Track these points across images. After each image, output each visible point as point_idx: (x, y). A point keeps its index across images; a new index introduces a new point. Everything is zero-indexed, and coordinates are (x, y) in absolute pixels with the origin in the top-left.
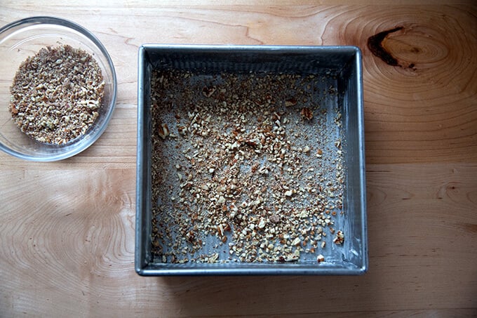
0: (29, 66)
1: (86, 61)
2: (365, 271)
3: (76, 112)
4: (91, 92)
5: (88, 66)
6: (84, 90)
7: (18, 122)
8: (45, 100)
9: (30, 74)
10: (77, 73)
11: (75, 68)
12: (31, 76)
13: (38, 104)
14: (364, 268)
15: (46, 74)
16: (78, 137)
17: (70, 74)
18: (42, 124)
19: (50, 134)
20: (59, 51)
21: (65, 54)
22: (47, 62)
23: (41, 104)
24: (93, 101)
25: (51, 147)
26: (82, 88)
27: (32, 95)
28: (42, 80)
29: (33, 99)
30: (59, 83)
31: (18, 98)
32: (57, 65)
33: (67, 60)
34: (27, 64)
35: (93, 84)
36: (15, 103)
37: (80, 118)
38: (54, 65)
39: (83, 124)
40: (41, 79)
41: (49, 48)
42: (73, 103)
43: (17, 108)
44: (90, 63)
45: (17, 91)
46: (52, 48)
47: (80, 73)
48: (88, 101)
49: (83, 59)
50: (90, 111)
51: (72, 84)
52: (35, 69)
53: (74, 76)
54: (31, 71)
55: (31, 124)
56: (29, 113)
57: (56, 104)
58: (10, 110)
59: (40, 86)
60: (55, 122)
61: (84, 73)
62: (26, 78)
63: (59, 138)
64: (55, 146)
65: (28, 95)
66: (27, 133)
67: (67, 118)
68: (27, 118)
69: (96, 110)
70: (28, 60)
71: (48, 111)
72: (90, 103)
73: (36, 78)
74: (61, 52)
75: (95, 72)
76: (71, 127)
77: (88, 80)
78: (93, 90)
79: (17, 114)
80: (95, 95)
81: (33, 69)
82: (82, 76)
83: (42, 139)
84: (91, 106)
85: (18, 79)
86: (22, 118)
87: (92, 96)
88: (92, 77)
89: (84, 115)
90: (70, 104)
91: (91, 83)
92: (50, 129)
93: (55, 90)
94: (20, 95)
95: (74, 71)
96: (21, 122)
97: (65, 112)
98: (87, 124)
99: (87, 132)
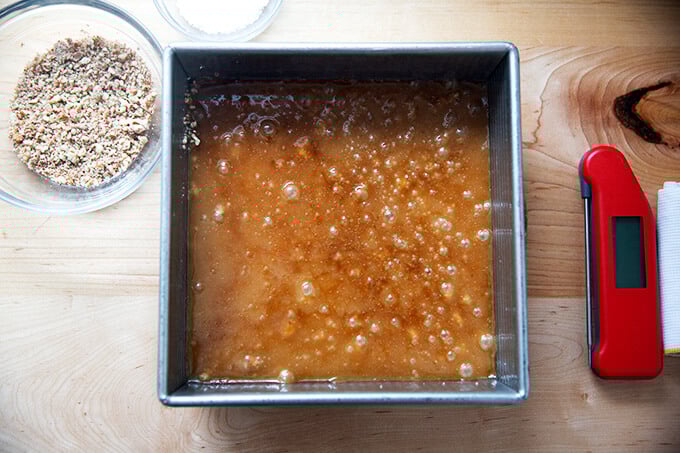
0: (40, 69)
1: (127, 59)
2: (524, 397)
3: (113, 138)
4: (136, 106)
5: (131, 67)
6: (124, 103)
7: (24, 153)
8: (64, 119)
9: (40, 81)
10: (114, 78)
11: (111, 70)
12: (41, 83)
13: (53, 126)
15: (64, 80)
16: (116, 175)
17: (103, 79)
18: (62, 157)
19: (73, 171)
20: (84, 45)
21: (95, 49)
22: (66, 61)
23: (59, 126)
24: (137, 120)
25: (74, 190)
26: (121, 100)
27: (45, 113)
28: (59, 89)
29: (47, 119)
30: (85, 93)
31: (23, 116)
32: (82, 66)
33: (98, 57)
34: (35, 66)
35: (139, 94)
36: (18, 125)
37: (119, 146)
38: (77, 66)
39: (125, 155)
40: (58, 87)
41: (69, 41)
42: (107, 123)
43: (22, 132)
44: (134, 63)
45: (21, 106)
46: (74, 41)
47: (117, 78)
48: (130, 121)
49: (122, 56)
50: (135, 136)
51: (105, 96)
52: (48, 73)
53: (109, 83)
54: (42, 76)
55: (43, 156)
56: (40, 141)
57: (82, 126)
58: (11, 137)
59: (57, 98)
60: (82, 152)
61: (124, 78)
62: (35, 86)
63: (87, 178)
64: (81, 190)
65: (38, 113)
66: (38, 171)
67: (99, 148)
68: (37, 148)
69: (143, 134)
70: (36, 59)
71: (69, 137)
72: (134, 123)
73: (49, 87)
74: (88, 46)
75: (141, 76)
76: (106, 160)
77: (131, 88)
78: (138, 104)
79: (21, 142)
80: (141, 110)
81: (44, 72)
82: (121, 83)
83: (62, 180)
84: (136, 128)
85: (22, 89)
86: (29, 148)
87: (136, 113)
88: (136, 84)
89: (125, 141)
90: (102, 125)
91: (135, 93)
92: (72, 164)
93: (79, 105)
94: (26, 112)
95: (108, 76)
96: (28, 153)
97: (96, 137)
98: (130, 155)
99: (130, 168)
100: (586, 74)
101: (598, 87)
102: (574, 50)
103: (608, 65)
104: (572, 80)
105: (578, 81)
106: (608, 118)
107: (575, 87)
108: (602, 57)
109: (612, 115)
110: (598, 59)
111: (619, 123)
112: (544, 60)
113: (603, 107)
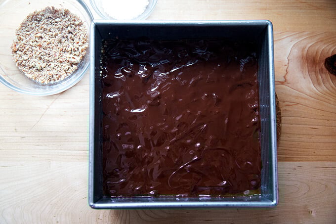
0: (35, 18)
1: (78, 25)
3: (61, 62)
4: (76, 49)
5: (79, 29)
6: (71, 46)
8: (40, 46)
9: (34, 24)
10: (70, 32)
11: (69, 28)
12: (34, 25)
13: (34, 48)
14: (275, 202)
15: (45, 26)
16: (57, 81)
17: (64, 31)
18: (33, 65)
19: (37, 73)
20: (60, 12)
21: (64, 16)
22: (49, 18)
23: (36, 49)
24: (75, 57)
25: (35, 83)
26: (70, 44)
27: (31, 40)
28: (42, 31)
29: (31, 43)
30: (53, 36)
31: (20, 39)
32: (56, 22)
33: (65, 20)
34: (33, 16)
35: (79, 44)
36: (17, 43)
37: (63, 67)
38: (53, 21)
39: (64, 72)
40: (41, 29)
41: (53, 8)
42: (60, 54)
43: (17, 47)
44: (81, 28)
45: (21, 34)
46: (55, 9)
47: (71, 33)
48: (72, 56)
49: (77, 23)
50: (72, 64)
51: (63, 40)
52: (39, 21)
53: (67, 34)
54: (35, 22)
55: (24, 62)
56: (25, 54)
57: (47, 51)
58: (12, 47)
59: (39, 35)
60: (43, 65)
61: (74, 34)
62: (30, 26)
63: (43, 78)
64: (38, 84)
65: (28, 39)
66: (20, 68)
67: (53, 65)
68: (23, 57)
69: (76, 64)
70: (35, 13)
71: (40, 56)
72: (73, 58)
73: (37, 28)
74: (61, 13)
75: (83, 35)
76: (54, 72)
77: (76, 40)
78: (78, 49)
79: (16, 52)
80: (78, 52)
81: (37, 20)
82: (73, 36)
83: (30, 76)
84: (73, 60)
85: (24, 25)
86: (19, 56)
87: (76, 53)
88: (79, 38)
89: (66, 66)
90: (58, 54)
91: (78, 43)
92: (37, 69)
93: (49, 41)
94: (22, 37)
95: (67, 30)
96: (17, 58)
97: (53, 59)
98: (67, 73)
99: (65, 80)
100: (311, 46)
101: (317, 53)
102: (305, 33)
103: (321, 41)
104: (303, 49)
105: (306, 49)
106: (322, 69)
107: (305, 53)
108: (318, 37)
109: (324, 67)
110: (317, 38)
111: (327, 71)
112: (289, 39)
113: (319, 63)
